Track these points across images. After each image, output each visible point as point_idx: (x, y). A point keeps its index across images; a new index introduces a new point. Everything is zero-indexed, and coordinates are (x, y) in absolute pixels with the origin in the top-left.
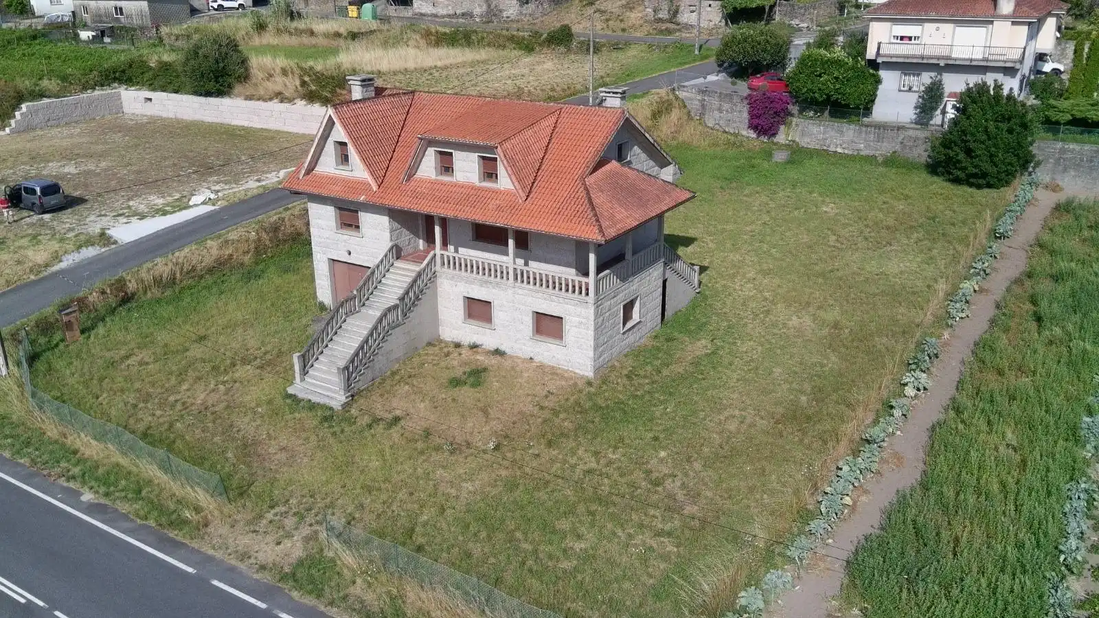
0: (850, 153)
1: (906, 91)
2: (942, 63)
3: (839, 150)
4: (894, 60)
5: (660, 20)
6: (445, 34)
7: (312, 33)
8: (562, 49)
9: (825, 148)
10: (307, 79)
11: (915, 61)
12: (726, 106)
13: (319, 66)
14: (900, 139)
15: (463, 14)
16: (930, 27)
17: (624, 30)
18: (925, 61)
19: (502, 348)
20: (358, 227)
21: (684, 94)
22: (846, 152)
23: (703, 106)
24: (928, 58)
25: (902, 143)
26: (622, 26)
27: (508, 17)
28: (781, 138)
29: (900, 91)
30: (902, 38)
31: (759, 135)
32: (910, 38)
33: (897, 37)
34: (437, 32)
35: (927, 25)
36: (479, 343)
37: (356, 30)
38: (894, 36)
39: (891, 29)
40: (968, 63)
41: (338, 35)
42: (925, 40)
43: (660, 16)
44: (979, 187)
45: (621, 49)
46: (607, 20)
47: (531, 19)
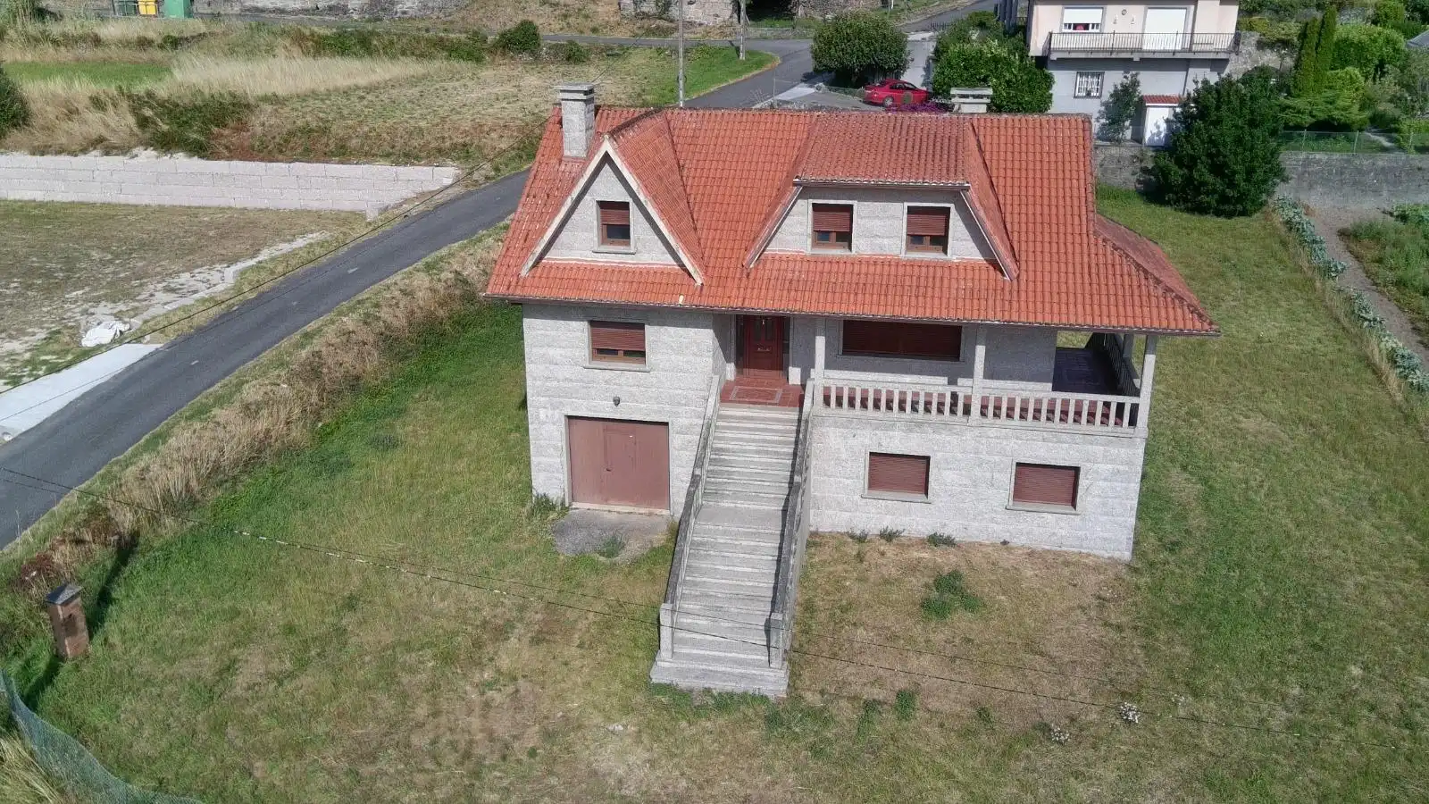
1: (1082, 97)
2: (1136, 58)
4: (1073, 55)
5: (646, 16)
6: (327, 38)
8: (526, 57)
10: (148, 113)
11: (1101, 56)
14: (1099, 160)
15: (331, 8)
16: (1113, 10)
17: (594, 30)
18: (1114, 56)
19: (946, 532)
20: (642, 354)
24: (1118, 52)
25: (1101, 166)
26: (591, 25)
27: (404, 13)
29: (1075, 97)
30: (1076, 26)
32: (1086, 26)
33: (1070, 25)
34: (312, 34)
35: (1108, 8)
36: (893, 528)
37: (175, 34)
38: (1065, 25)
39: (1062, 15)
40: (1170, 56)
41: (144, 43)
42: (1108, 28)
43: (645, 9)
45: (618, 55)
46: (566, 16)
47: (441, 15)
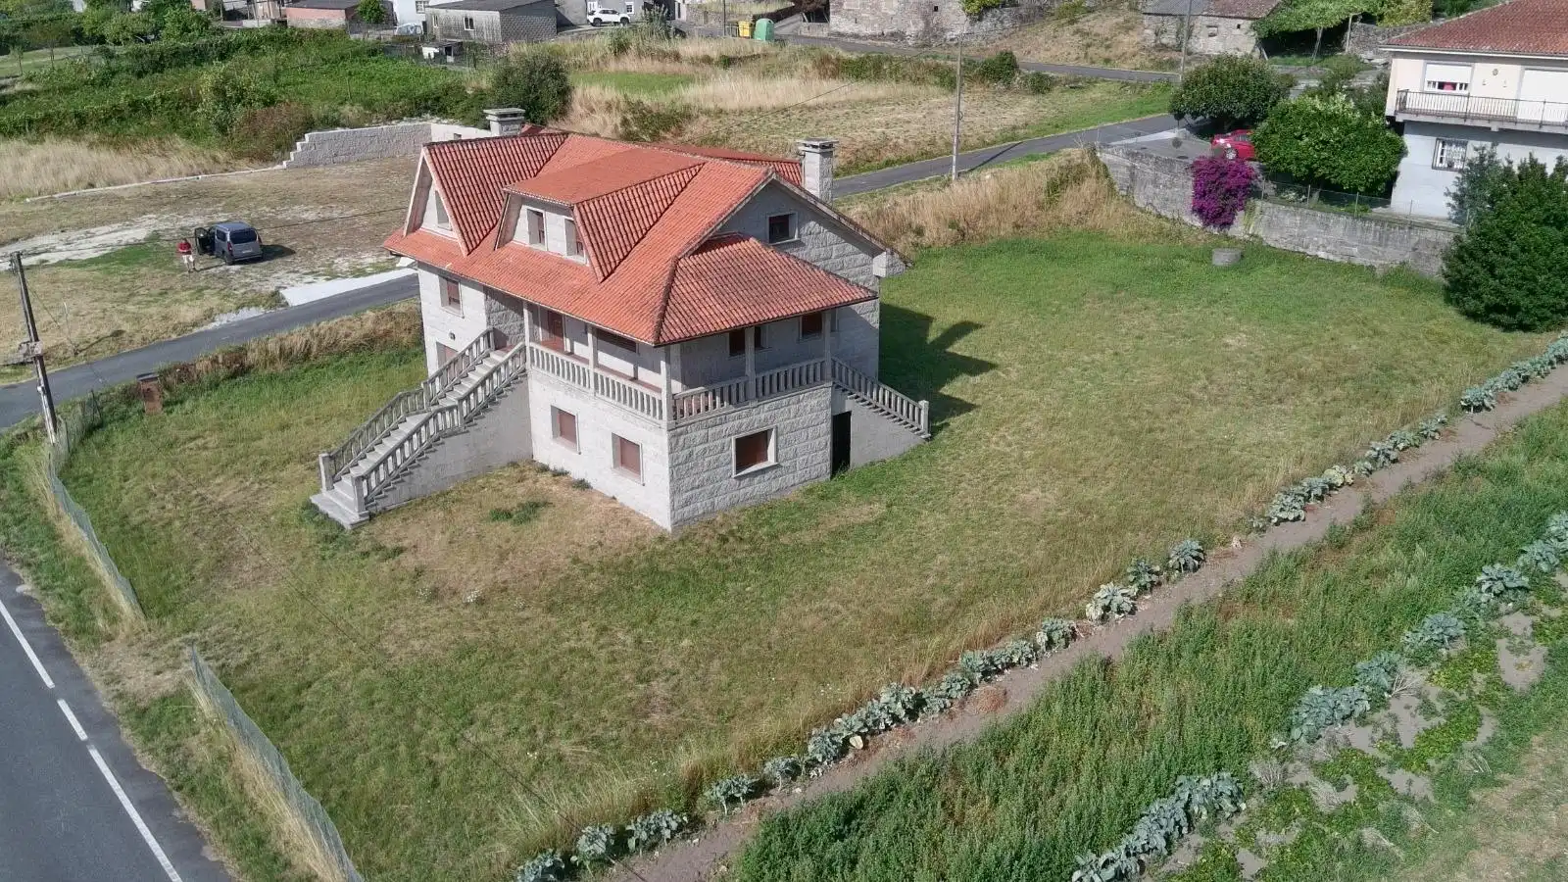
0: (1338, 260)
1: (1443, 169)
2: (1494, 127)
3: (1322, 254)
4: (1422, 118)
5: (1164, 47)
6: (850, 62)
7: (677, 57)
8: (1000, 86)
9: (1301, 250)
11: (1453, 121)
12: (1164, 178)
13: (647, 100)
14: (1413, 242)
15: (892, 34)
16: (1483, 69)
17: (1107, 61)
18: (1468, 123)
19: (589, 480)
20: (458, 302)
21: (1109, 157)
22: (1331, 257)
23: (1133, 176)
24: (1473, 119)
25: (1414, 249)
26: (1107, 54)
27: (952, 40)
28: (1239, 229)
29: (1434, 167)
30: (1441, 85)
31: (1206, 225)
32: (1454, 86)
33: (1434, 83)
34: (838, 59)
35: (1478, 65)
36: (566, 469)
37: (731, 54)
38: (1429, 83)
39: (1425, 69)
40: (1535, 129)
41: (707, 60)
42: (1475, 89)
43: (1164, 41)
44: (1508, 328)
45: (1080, 88)
46: (1089, 46)
47: (984, 42)
